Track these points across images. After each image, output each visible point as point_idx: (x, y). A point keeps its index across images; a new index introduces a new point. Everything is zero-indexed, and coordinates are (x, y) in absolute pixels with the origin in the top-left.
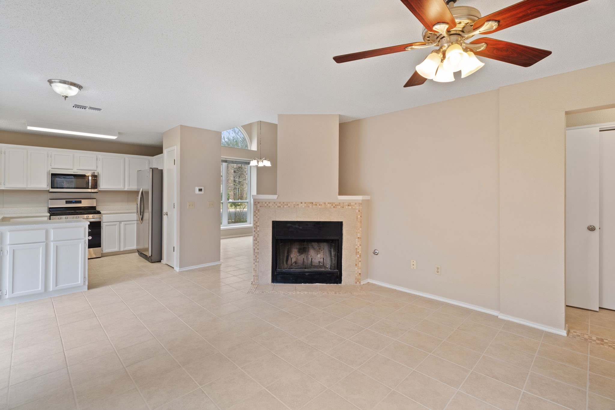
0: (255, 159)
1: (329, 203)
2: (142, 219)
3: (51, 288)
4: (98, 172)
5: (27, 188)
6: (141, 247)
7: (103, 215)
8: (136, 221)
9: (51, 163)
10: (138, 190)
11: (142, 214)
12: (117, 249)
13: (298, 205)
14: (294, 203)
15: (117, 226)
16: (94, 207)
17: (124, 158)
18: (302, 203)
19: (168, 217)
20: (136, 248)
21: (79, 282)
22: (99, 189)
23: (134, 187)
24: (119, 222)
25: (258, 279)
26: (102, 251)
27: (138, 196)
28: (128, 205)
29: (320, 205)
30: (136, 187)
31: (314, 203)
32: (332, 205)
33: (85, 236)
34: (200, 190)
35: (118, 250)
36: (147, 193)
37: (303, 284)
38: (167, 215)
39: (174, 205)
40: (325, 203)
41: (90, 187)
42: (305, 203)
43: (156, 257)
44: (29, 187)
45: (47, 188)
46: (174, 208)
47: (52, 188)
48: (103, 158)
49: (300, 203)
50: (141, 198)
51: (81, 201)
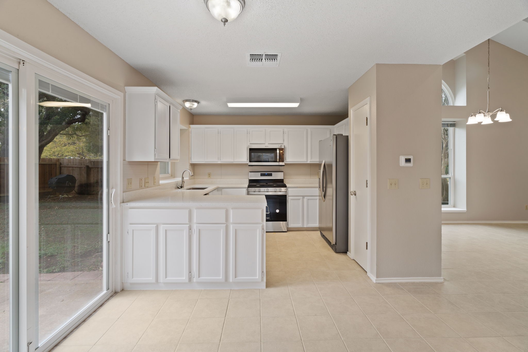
0: (480, 113)
2: (325, 196)
3: (231, 279)
4: (285, 146)
5: (234, 162)
6: (323, 225)
7: (288, 189)
8: (318, 197)
9: (249, 139)
10: (320, 163)
11: (324, 189)
12: (300, 225)
15: (300, 200)
16: (282, 179)
17: (307, 130)
19: (356, 198)
20: (318, 226)
21: (257, 277)
22: (285, 162)
23: (316, 160)
24: (302, 197)
26: (287, 225)
27: (320, 169)
28: (310, 178)
30: (318, 159)
33: (263, 221)
34: (408, 160)
35: (302, 226)
36: (331, 166)
38: (355, 195)
39: (367, 183)
41: (278, 160)
43: (341, 246)
45: (247, 162)
46: (367, 187)
47: (250, 161)
48: (288, 131)
50: (323, 171)
51: (272, 174)
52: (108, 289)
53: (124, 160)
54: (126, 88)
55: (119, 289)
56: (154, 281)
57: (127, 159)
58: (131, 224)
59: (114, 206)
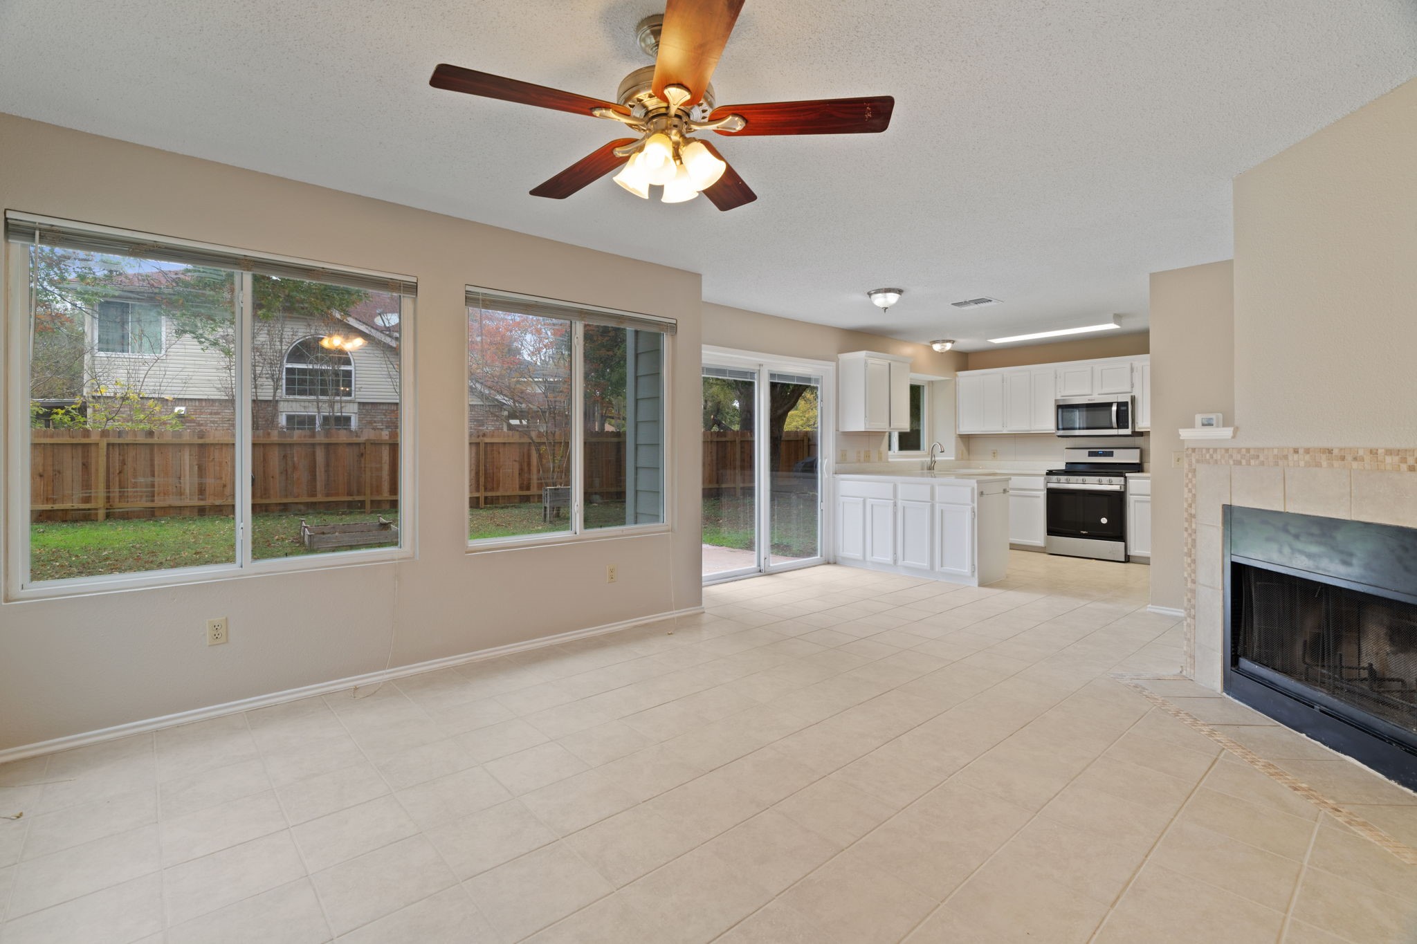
1: (1389, 452)
3: (937, 568)
4: (1130, 397)
5: (1031, 431)
7: (1129, 480)
13: (1286, 457)
14: (1276, 451)
16: (1138, 463)
18: (1296, 451)
21: (968, 571)
22: (1135, 428)
25: (1193, 666)
26: (1126, 550)
29: (1355, 459)
31: (1336, 452)
32: (1404, 460)
33: (972, 501)
37: (1304, 735)
40: (1373, 452)
41: (1115, 425)
42: (1307, 451)
44: (1033, 428)
45: (1054, 430)
47: (1061, 430)
48: (1142, 366)
49: (1292, 451)
51: (1113, 452)
52: (822, 556)
53: (837, 430)
54: (839, 355)
55: (831, 561)
56: (861, 558)
57: (841, 430)
58: (842, 496)
59: (826, 476)
